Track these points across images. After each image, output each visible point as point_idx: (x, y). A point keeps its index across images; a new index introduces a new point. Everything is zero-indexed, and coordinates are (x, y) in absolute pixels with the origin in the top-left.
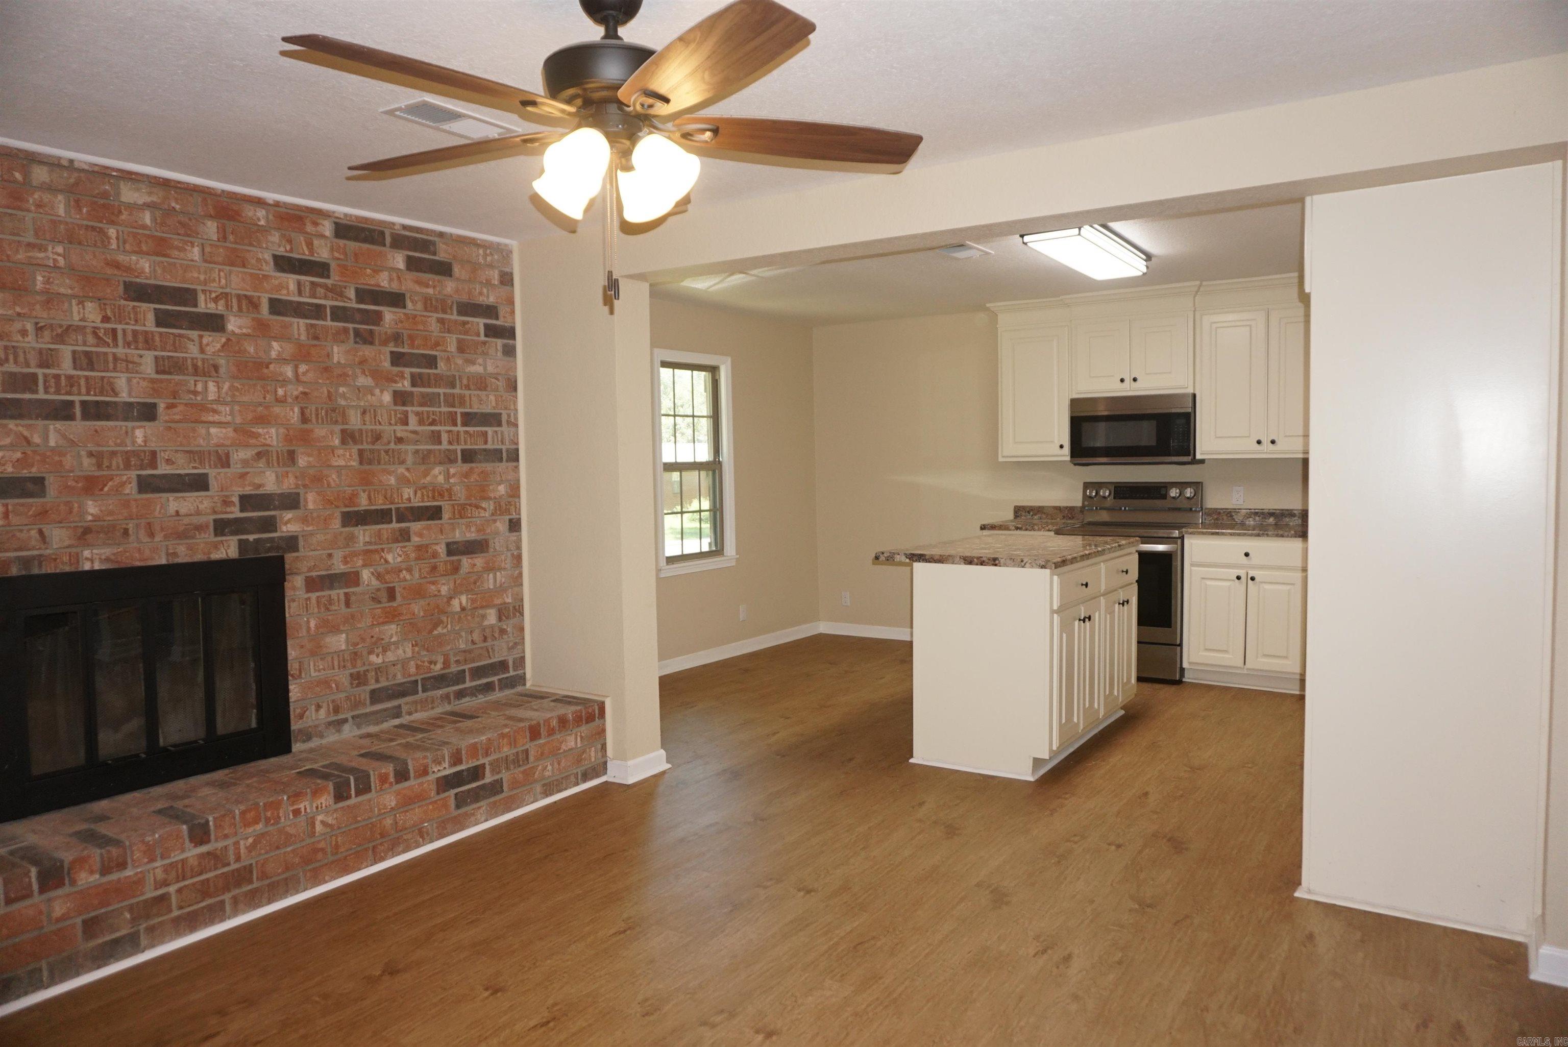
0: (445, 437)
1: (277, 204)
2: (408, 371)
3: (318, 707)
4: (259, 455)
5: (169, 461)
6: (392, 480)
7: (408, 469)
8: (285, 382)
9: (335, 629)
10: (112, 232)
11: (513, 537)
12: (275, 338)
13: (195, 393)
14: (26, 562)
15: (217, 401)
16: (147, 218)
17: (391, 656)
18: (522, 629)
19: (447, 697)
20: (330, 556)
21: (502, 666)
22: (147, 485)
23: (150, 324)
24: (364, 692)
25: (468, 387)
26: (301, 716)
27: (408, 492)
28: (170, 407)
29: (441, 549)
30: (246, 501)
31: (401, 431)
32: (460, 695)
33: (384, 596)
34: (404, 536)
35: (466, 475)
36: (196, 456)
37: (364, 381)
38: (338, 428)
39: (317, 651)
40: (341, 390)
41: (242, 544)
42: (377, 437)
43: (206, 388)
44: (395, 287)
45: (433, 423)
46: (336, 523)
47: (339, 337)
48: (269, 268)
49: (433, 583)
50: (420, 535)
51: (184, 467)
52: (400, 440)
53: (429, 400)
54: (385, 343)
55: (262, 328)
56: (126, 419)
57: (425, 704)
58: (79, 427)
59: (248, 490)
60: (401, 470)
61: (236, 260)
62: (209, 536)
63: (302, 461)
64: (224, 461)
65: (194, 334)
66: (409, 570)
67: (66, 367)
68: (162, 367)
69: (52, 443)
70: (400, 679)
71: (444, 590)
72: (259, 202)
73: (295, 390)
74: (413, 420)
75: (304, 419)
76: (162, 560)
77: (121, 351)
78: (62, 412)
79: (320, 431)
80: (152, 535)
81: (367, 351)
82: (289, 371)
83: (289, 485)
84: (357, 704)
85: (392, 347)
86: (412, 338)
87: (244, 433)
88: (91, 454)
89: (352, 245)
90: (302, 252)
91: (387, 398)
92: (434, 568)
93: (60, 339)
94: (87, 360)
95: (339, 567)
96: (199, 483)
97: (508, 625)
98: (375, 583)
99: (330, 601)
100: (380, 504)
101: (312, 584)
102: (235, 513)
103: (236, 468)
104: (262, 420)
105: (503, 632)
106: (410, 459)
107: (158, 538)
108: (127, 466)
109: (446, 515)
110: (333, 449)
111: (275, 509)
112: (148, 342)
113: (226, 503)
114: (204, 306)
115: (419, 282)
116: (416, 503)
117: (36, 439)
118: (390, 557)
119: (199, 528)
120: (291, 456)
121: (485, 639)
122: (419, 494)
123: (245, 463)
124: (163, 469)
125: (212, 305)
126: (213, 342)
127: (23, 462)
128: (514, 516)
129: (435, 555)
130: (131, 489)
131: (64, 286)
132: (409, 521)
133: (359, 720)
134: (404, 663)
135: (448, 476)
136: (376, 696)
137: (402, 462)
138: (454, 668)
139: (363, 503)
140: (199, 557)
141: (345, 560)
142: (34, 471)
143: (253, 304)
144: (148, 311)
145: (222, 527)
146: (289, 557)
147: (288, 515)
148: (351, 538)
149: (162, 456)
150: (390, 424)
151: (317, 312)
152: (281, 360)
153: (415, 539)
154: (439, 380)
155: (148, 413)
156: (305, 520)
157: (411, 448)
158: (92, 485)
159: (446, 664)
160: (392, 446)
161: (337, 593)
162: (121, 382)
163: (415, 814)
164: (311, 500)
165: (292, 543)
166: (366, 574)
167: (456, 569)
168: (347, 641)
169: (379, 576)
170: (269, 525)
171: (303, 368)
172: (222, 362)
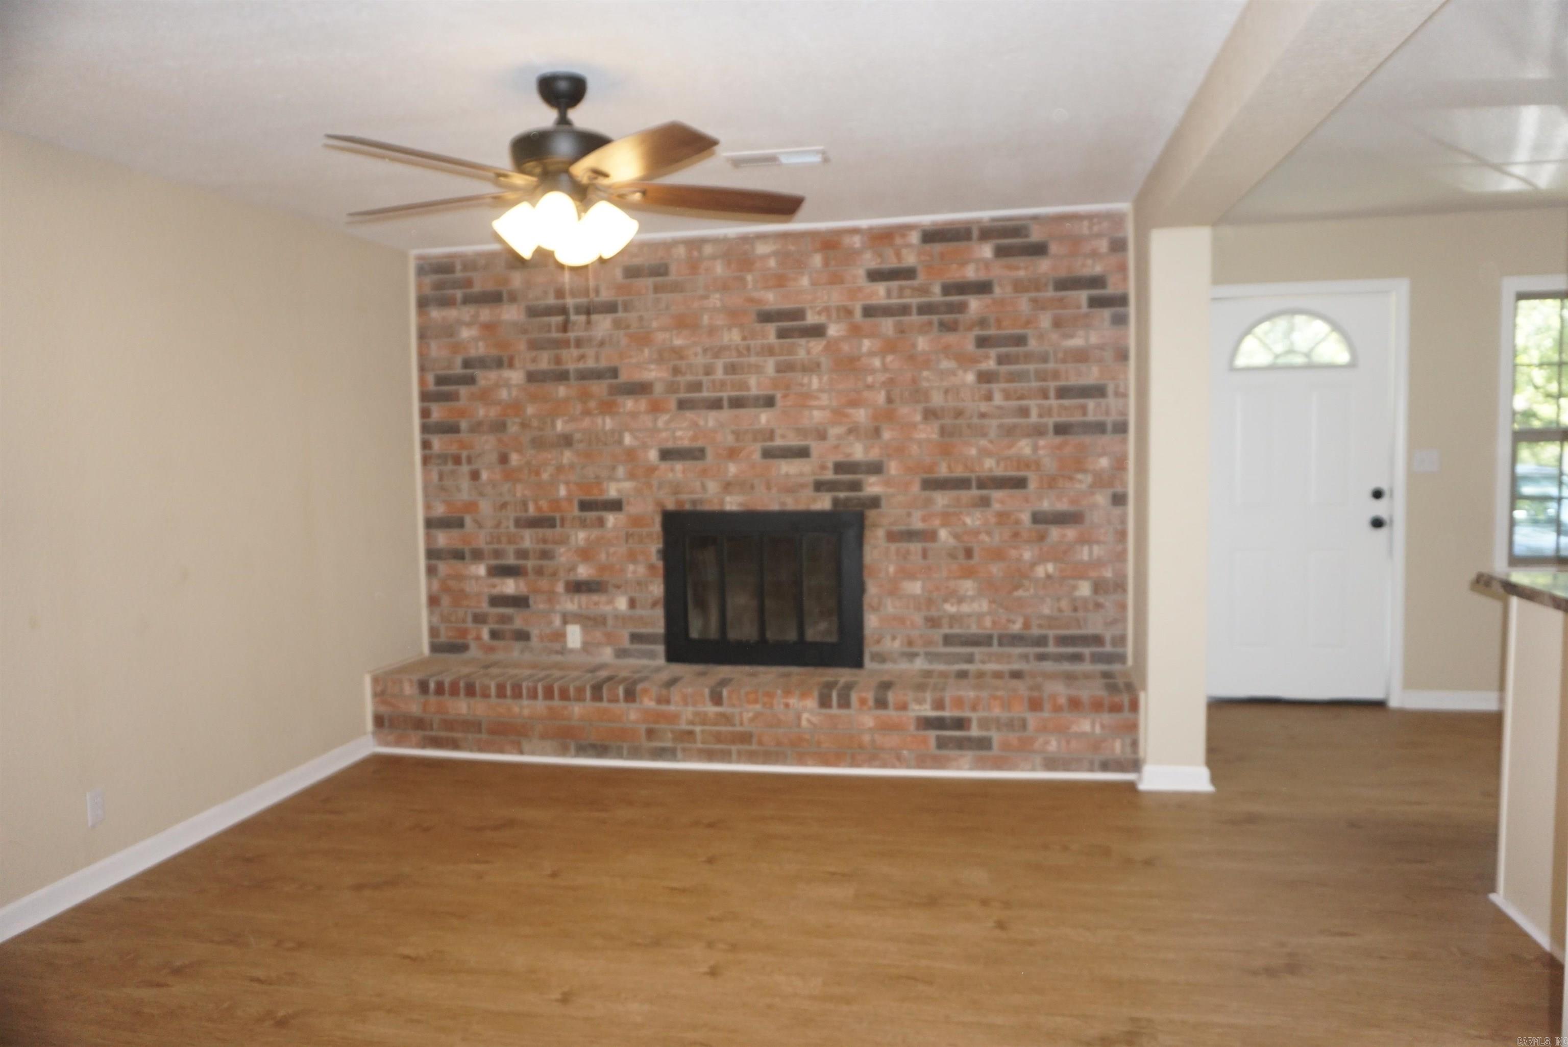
0: (1034, 413)
1: (871, 229)
2: (993, 352)
3: (894, 638)
4: (850, 431)
5: (783, 437)
6: (973, 452)
7: (991, 442)
8: (873, 371)
9: (912, 577)
10: (749, 278)
11: (1117, 511)
12: (867, 336)
13: (802, 385)
14: (694, 502)
15: (821, 390)
16: (772, 263)
17: (965, 608)
18: (1123, 607)
19: (1025, 657)
20: (909, 515)
21: (1097, 640)
22: (768, 454)
23: (772, 338)
24: (937, 635)
25: (1064, 361)
26: (878, 642)
27: (989, 464)
28: (785, 396)
29: (1026, 518)
30: (840, 467)
31: (984, 407)
32: (1042, 657)
33: (961, 555)
34: (985, 503)
35: (1060, 447)
36: (802, 432)
37: (946, 364)
38: (920, 407)
39: (894, 592)
40: (925, 373)
41: (836, 502)
42: (959, 413)
43: (810, 382)
44: (982, 276)
45: (1021, 398)
46: (916, 488)
47: (924, 329)
48: (862, 281)
49: (1015, 548)
50: (1002, 502)
51: (794, 441)
52: (983, 416)
53: (1012, 377)
54: (970, 328)
55: (856, 331)
56: (756, 407)
57: (999, 658)
58: (726, 414)
59: (840, 458)
60: (983, 442)
61: (836, 279)
62: (809, 492)
63: (887, 435)
64: (822, 435)
65: (802, 341)
66: (989, 533)
67: (719, 374)
68: (781, 368)
69: (710, 425)
70: (974, 629)
71: (1027, 555)
72: (855, 231)
73: (882, 377)
74: (998, 399)
75: (890, 400)
76: (775, 507)
77: (753, 359)
78: (716, 404)
79: (904, 411)
80: (769, 488)
81: (951, 338)
82: (877, 362)
83: (874, 454)
84: (929, 643)
85: (977, 332)
86: (999, 322)
87: (839, 414)
88: (733, 432)
89: (937, 248)
90: (892, 263)
91: (970, 377)
92: (1016, 535)
93: (717, 355)
94: (732, 369)
95: (917, 524)
96: (803, 453)
97: (1108, 601)
98: (952, 541)
99: (908, 552)
100: (959, 472)
101: (892, 537)
102: (829, 475)
103: (831, 441)
104: (855, 403)
105: (1098, 606)
106: (993, 434)
107: (774, 491)
108: (755, 440)
109: (1032, 485)
110: (914, 426)
111: (861, 473)
112: (770, 351)
113: (823, 467)
114: (811, 319)
115: (1010, 268)
116: (999, 472)
117: (702, 423)
118: (968, 520)
119: (803, 486)
120: (877, 432)
121: (1075, 609)
122: (1002, 464)
123: (839, 437)
124: (779, 442)
125: (817, 317)
126: (816, 346)
127: (694, 438)
128: (1119, 489)
129: (1018, 522)
130: (757, 456)
131: (720, 321)
132: (990, 488)
133: (932, 657)
134: (980, 616)
135: (1035, 448)
136: (948, 640)
137: (984, 435)
138: (1035, 631)
139: (943, 471)
140: (801, 507)
141: (924, 519)
142: (699, 444)
143: (849, 312)
144: (771, 329)
145: (820, 486)
146: (871, 514)
147: (873, 479)
148: (928, 502)
149: (778, 432)
150: (973, 400)
151: (904, 310)
152: (871, 354)
153: (997, 506)
154: (1028, 358)
155: (769, 402)
156: (887, 483)
157: (994, 422)
158: (732, 454)
159: (1027, 625)
160: (975, 420)
161: (915, 547)
162: (753, 381)
164: (893, 468)
165: (875, 502)
166: (943, 534)
167: (1042, 538)
168: (923, 588)
169: (956, 536)
170: (856, 486)
171: (889, 358)
172: (823, 360)
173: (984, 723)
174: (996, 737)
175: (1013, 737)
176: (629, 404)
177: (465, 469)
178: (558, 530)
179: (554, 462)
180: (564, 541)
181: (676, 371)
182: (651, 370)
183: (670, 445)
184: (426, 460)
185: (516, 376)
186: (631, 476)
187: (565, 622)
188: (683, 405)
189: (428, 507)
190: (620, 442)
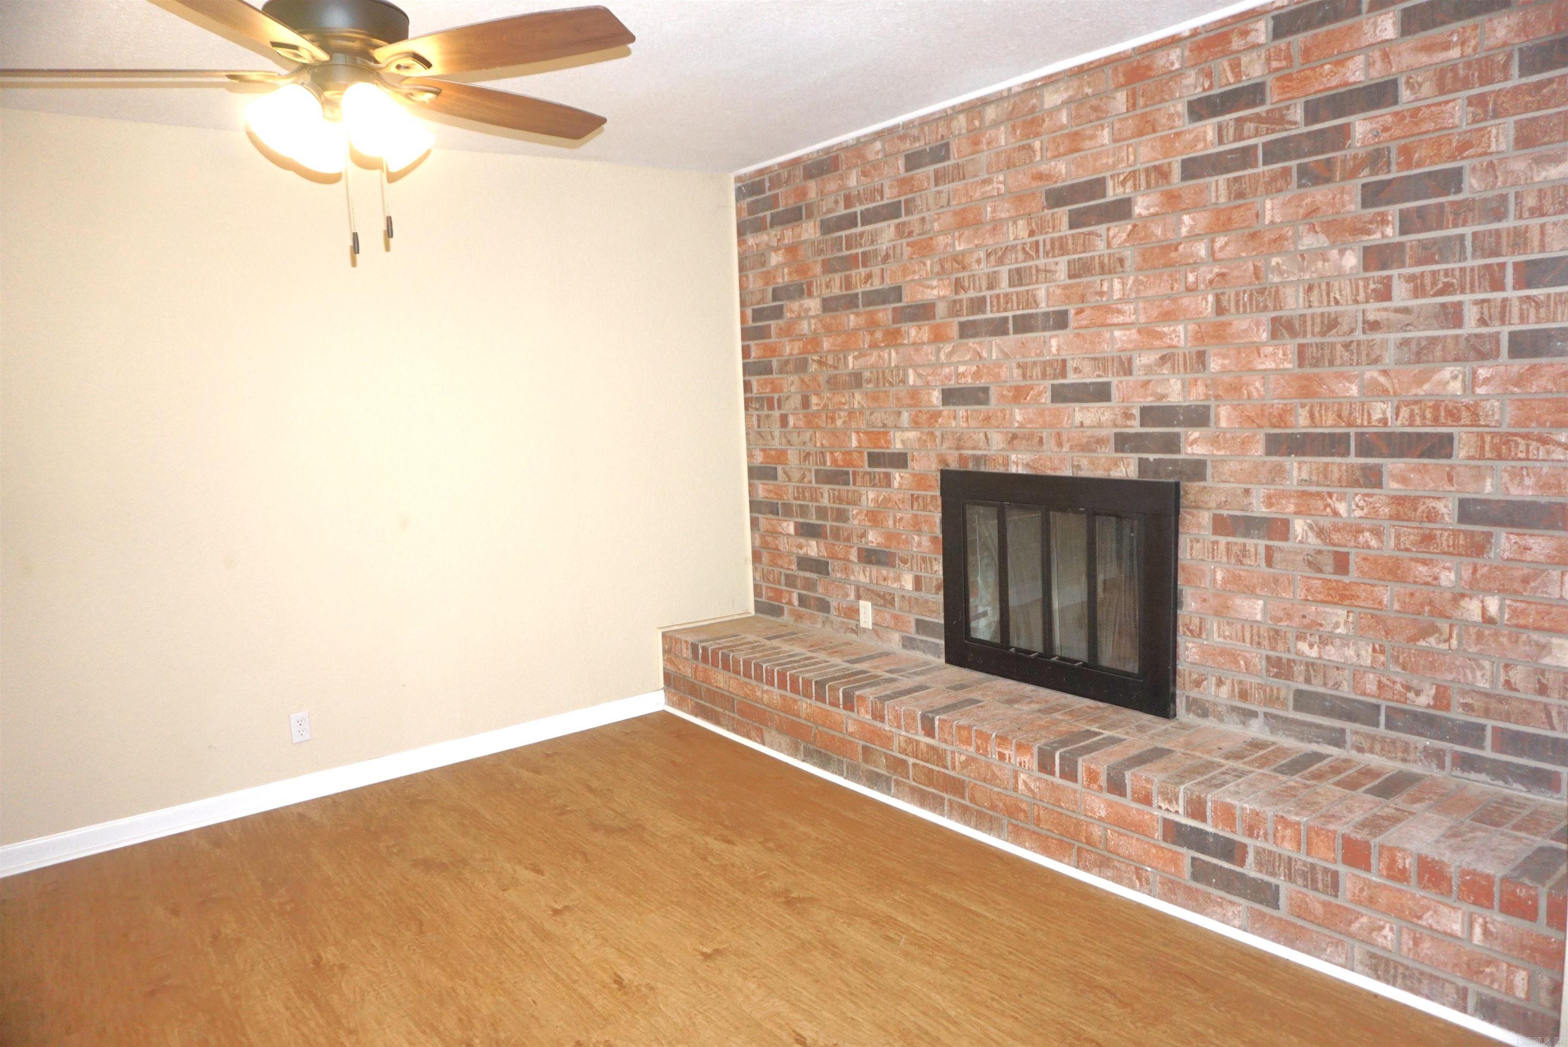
0: (1471, 314)
1: (1195, 32)
2: (1393, 211)
3: (1220, 683)
4: (1163, 359)
5: (1076, 370)
6: (1354, 390)
7: (1385, 373)
8: (1195, 265)
9: (1250, 591)
10: (1037, 145)
12: (1185, 210)
13: (1101, 294)
14: (977, 459)
15: (1123, 300)
16: (1064, 118)
17: (1332, 653)
19: (1438, 756)
20: (1247, 492)
22: (1061, 395)
23: (1065, 230)
24: (1287, 688)
25: (1538, 211)
26: (1198, 684)
27: (1380, 409)
28: (1080, 312)
29: (1447, 509)
30: (1149, 415)
31: (1374, 310)
32: (1467, 763)
33: (1328, 564)
34: (1373, 478)
35: (1520, 380)
36: (1101, 363)
37: (1309, 241)
38: (1265, 317)
39: (1222, 611)
40: (1274, 261)
41: (1142, 463)
42: (1331, 324)
43: (1111, 287)
44: (1377, 74)
45: (1447, 289)
46: (1258, 450)
47: (1274, 185)
48: (1183, 123)
49: (1424, 562)
50: (1404, 480)
51: (1089, 377)
52: (1374, 326)
53: (1427, 254)
54: (1353, 174)
55: (1173, 201)
56: (1044, 329)
57: (1388, 748)
58: (1012, 339)
59: (1149, 401)
60: (1372, 373)
61: (1146, 126)
62: (1107, 452)
63: (1214, 365)
64: (1126, 368)
65: (1101, 229)
66: (1377, 533)
67: (1004, 286)
68: (1078, 270)
69: (994, 357)
70: (1346, 691)
71: (1447, 578)
72: (1173, 41)
73: (1208, 272)
74: (1401, 294)
75: (1220, 309)
76: (1068, 472)
77: (1041, 262)
78: (999, 328)
79: (1240, 323)
80: (1060, 444)
81: (1319, 194)
82: (1201, 250)
83: (1196, 396)
84: (1272, 699)
85: (1364, 177)
86: (1406, 152)
87: (1148, 333)
88: (1019, 366)
89: (1299, 40)
90: (1226, 81)
91: (1351, 260)
92: (1428, 539)
93: (1000, 261)
94: (1018, 277)
95: (1260, 510)
96: (1101, 393)
98: (1313, 541)
99: (1244, 549)
100: (1328, 425)
101: (1222, 525)
102: (1135, 427)
103: (1138, 376)
104: (1168, 316)
106: (1389, 357)
107: (1066, 448)
108: (1044, 376)
109: (1461, 452)
110: (1257, 348)
111: (1179, 425)
112: (1060, 246)
113: (1128, 416)
114: (1113, 193)
115: (1428, 48)
116: (1398, 426)
117: (985, 355)
118: (1342, 508)
119: (1100, 441)
120: (1201, 356)
121: (1543, 690)
122: (1405, 412)
123: (1148, 369)
124: (1072, 378)
125: (1120, 190)
126: (1119, 231)
127: (977, 375)
129: (1433, 515)
130: (1046, 398)
131: (1005, 211)
132: (1381, 455)
133: (1276, 722)
134: (1357, 673)
135: (1472, 382)
136: (1303, 700)
137: (1377, 361)
138: (1457, 714)
139: (1301, 423)
140: (1100, 474)
141: (1269, 501)
142: (982, 383)
143: (1162, 173)
144: (1063, 213)
145: (1123, 442)
146: (1191, 489)
147: (1195, 434)
148: (1279, 472)
149: (1070, 364)
150: (1356, 302)
151: (1245, 157)
152: (1194, 236)
153: (1392, 486)
154: (1462, 212)
155: (1060, 321)
156: (1214, 441)
157: (1395, 337)
158: (1019, 394)
159: (1442, 698)
160: (1358, 335)
161: (1257, 544)
162: (1041, 293)
163: (1130, 845)
164: (1224, 416)
165: (1198, 469)
166: (1299, 526)
167: (1478, 548)
168: (1265, 610)
169: (1320, 533)
170: (1171, 443)
171: (1220, 241)
172: (1128, 253)
173: (1266, 860)
174: (1286, 889)
175: (1316, 899)
176: (913, 332)
177: (776, 413)
178: (851, 487)
179: (846, 407)
180: (855, 502)
181: (958, 285)
182: (933, 288)
183: (952, 384)
184: (748, 403)
185: (813, 305)
186: (916, 424)
187: (858, 597)
188: (967, 330)
189: (750, 455)
190: (904, 381)
